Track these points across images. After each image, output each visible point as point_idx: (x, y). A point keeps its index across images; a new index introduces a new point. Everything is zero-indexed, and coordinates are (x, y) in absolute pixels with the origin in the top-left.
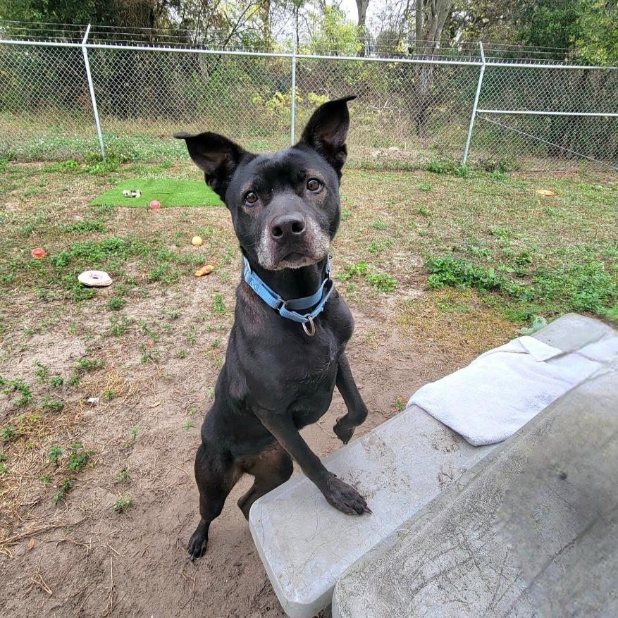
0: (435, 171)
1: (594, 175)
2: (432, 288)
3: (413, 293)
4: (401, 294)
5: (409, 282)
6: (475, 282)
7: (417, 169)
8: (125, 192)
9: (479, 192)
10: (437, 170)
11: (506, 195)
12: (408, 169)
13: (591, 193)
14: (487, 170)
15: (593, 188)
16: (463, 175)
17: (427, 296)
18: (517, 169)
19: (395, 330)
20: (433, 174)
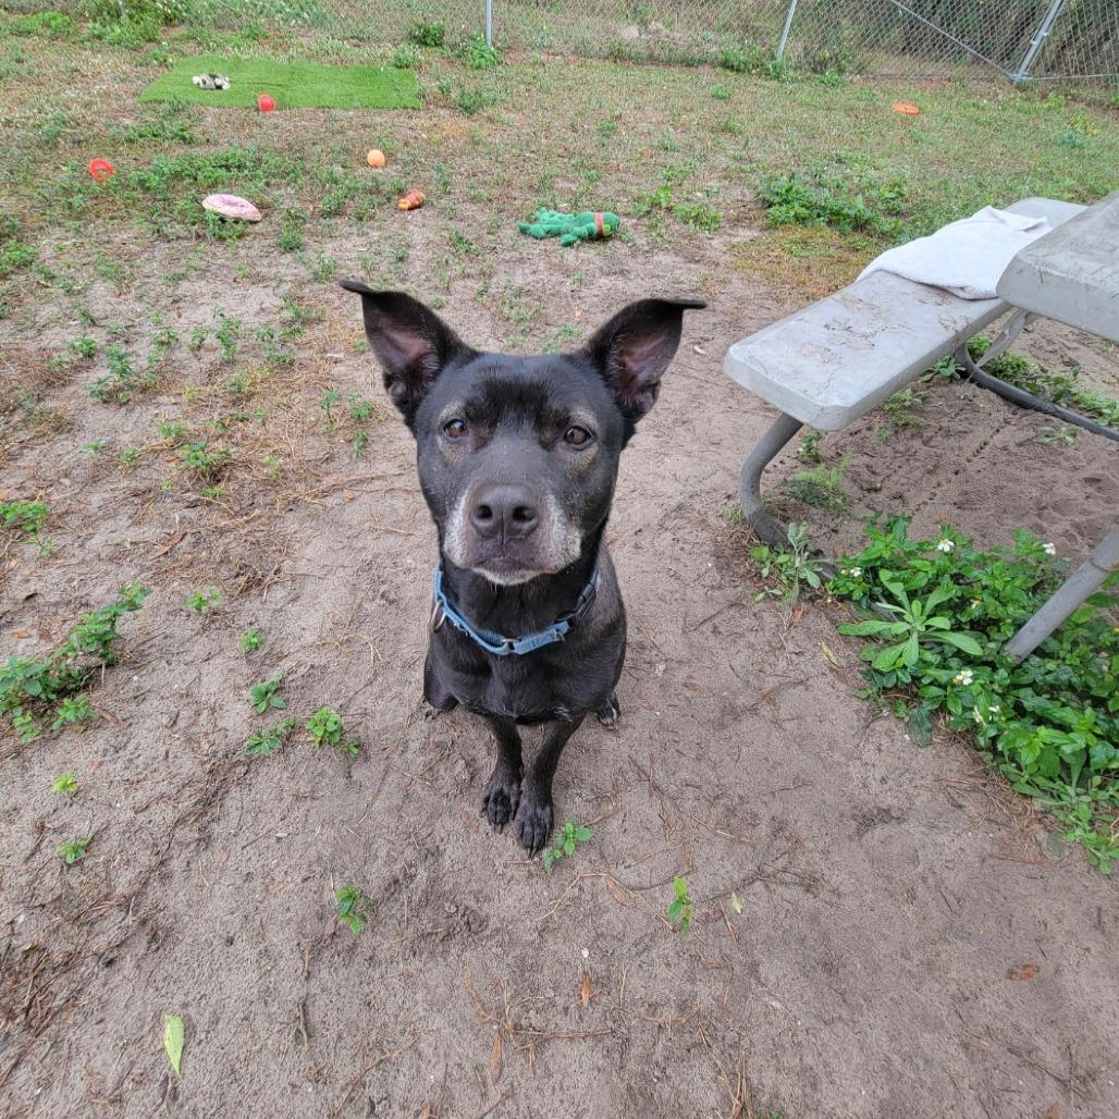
0: (732, 68)
1: (973, 86)
2: (775, 225)
3: (744, 235)
4: (729, 235)
5: (738, 220)
6: (835, 218)
7: (702, 62)
8: (196, 79)
9: (807, 104)
10: (735, 64)
11: (849, 110)
12: (688, 63)
13: (972, 111)
14: (815, 71)
15: (974, 105)
16: (777, 77)
17: (767, 237)
18: (861, 70)
19: (735, 276)
20: (728, 72)
